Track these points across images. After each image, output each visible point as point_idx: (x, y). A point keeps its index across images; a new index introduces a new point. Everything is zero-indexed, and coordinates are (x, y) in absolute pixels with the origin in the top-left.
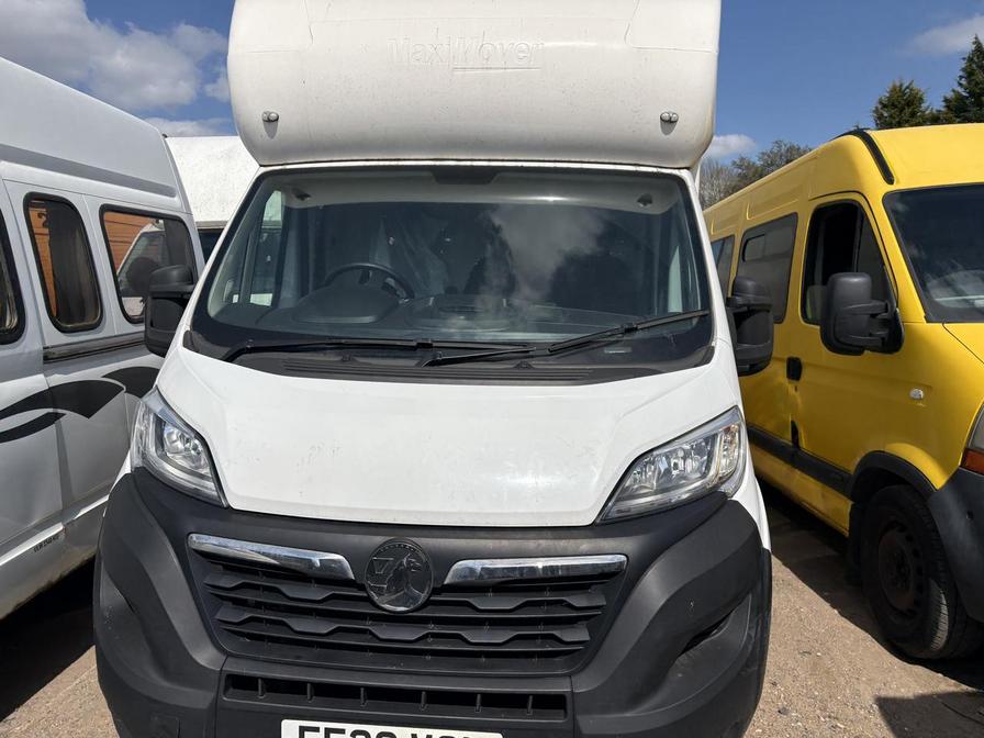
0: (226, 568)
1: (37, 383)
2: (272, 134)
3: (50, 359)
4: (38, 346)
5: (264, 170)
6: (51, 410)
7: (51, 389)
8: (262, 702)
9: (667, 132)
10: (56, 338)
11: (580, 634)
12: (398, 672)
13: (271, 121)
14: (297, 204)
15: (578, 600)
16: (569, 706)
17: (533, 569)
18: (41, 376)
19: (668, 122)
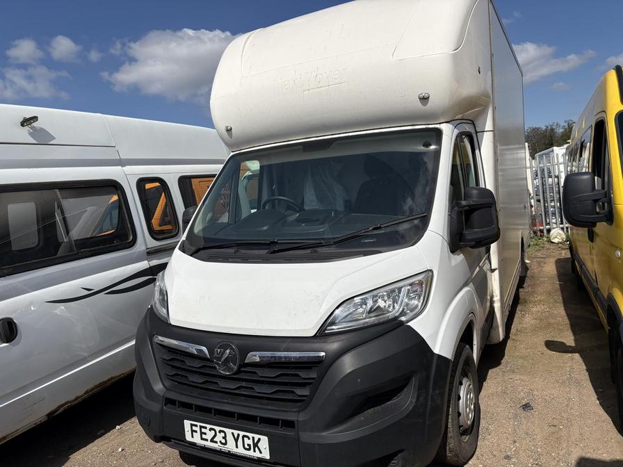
0: (169, 351)
1: (144, 265)
2: (230, 135)
3: (151, 253)
4: (143, 248)
5: (232, 154)
6: (151, 277)
7: (151, 267)
8: (179, 411)
9: (425, 104)
10: (153, 243)
11: (305, 392)
12: (227, 403)
13: (229, 130)
14: (266, 163)
15: (303, 374)
16: (296, 427)
17: (280, 357)
18: (146, 262)
19: (424, 99)
